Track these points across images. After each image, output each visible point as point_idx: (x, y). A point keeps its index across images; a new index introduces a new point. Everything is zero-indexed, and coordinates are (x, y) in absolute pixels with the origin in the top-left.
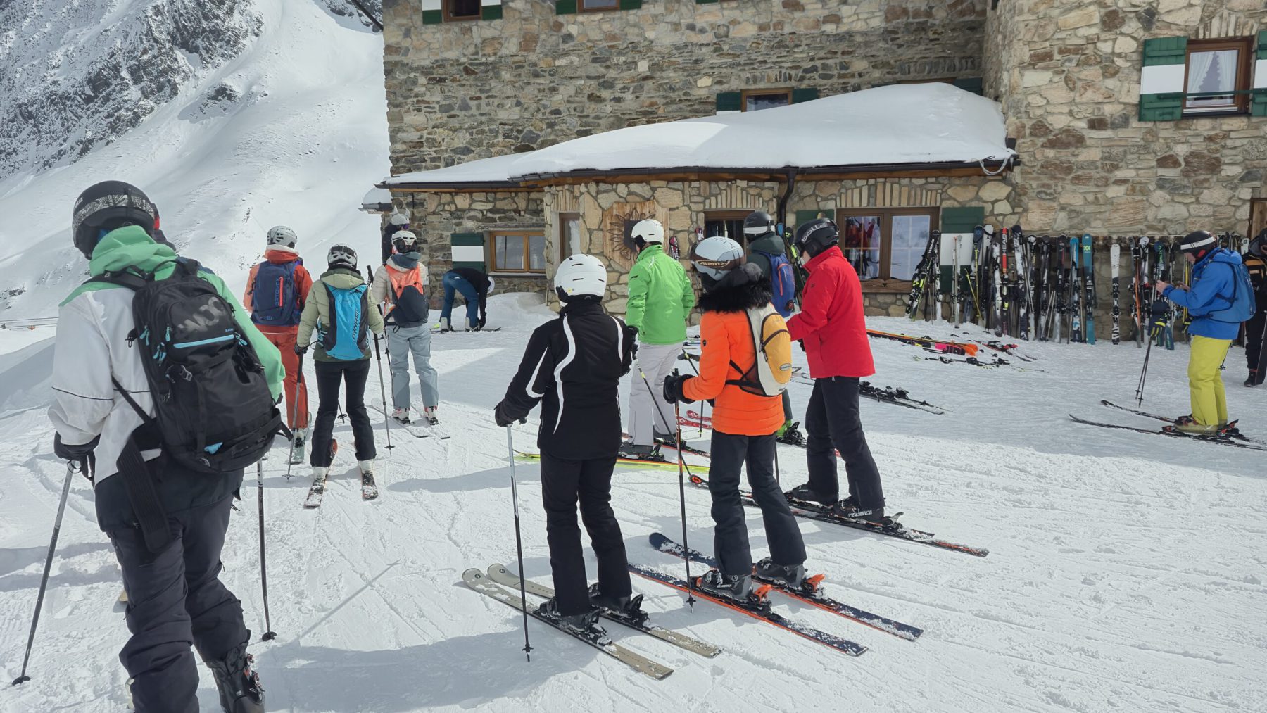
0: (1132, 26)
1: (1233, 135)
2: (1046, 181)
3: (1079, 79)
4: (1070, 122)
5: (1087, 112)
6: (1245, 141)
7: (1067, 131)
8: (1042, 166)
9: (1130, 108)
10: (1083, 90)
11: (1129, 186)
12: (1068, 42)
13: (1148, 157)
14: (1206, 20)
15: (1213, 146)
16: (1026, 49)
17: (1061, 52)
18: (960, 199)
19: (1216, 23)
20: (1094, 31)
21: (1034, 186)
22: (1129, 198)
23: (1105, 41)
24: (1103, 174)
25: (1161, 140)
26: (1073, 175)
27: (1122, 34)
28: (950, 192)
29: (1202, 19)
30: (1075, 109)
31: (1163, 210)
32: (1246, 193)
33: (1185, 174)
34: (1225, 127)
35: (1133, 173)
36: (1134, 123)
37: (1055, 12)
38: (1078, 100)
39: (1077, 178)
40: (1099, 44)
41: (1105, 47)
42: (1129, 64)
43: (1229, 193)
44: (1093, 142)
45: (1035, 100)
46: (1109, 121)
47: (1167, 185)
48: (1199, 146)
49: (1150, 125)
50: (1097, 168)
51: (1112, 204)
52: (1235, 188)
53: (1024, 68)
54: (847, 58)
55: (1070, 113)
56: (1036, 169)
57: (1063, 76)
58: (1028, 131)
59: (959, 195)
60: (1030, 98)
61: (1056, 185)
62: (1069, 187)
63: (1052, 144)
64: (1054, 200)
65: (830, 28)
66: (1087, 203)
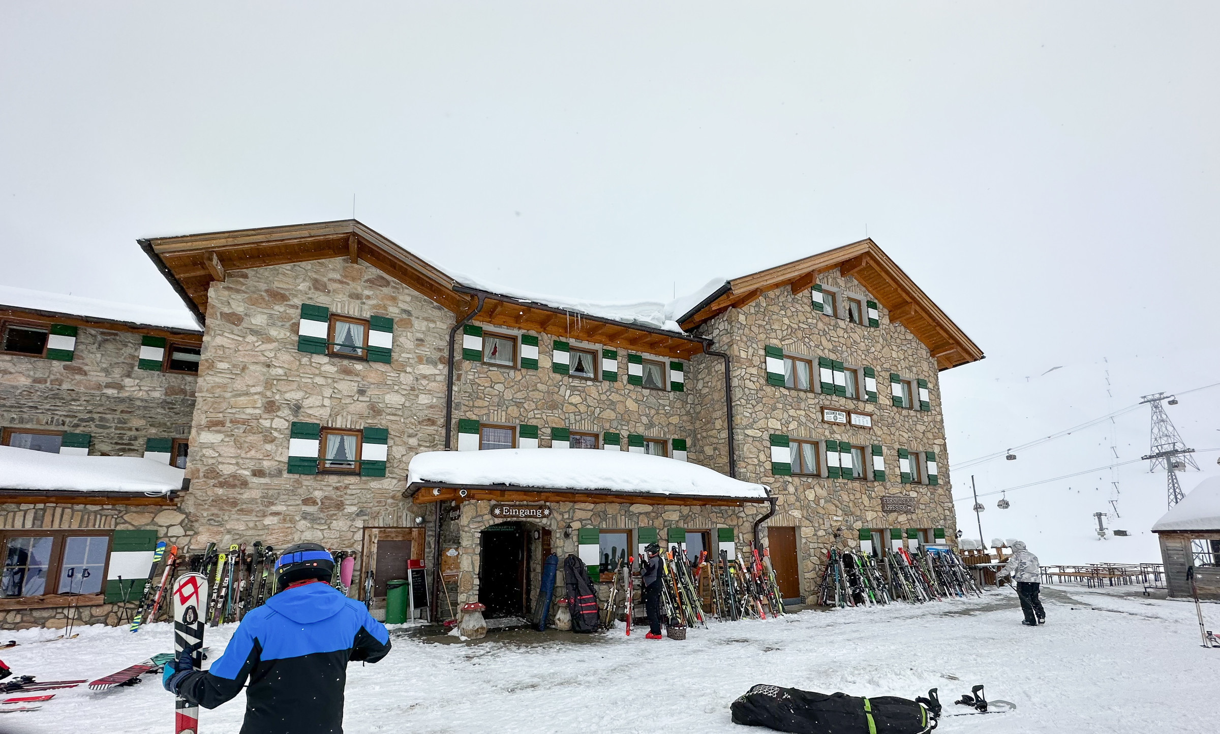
0: (286, 412)
1: (351, 487)
2: (216, 512)
3: (245, 441)
4: (237, 470)
5: (251, 464)
6: (358, 491)
7: (234, 476)
8: (213, 501)
9: (283, 465)
10: (247, 450)
11: (281, 517)
12: (237, 416)
13: (296, 498)
14: (334, 415)
15: (339, 493)
16: (203, 416)
17: (231, 422)
18: (136, 523)
19: (339, 418)
20: (258, 411)
21: (205, 515)
22: (281, 525)
23: (266, 419)
24: (262, 508)
25: (304, 487)
26: (238, 508)
27: (277, 416)
28: (126, 517)
29: (330, 415)
30: (241, 461)
31: (305, 534)
32: (359, 524)
33: (321, 510)
34: (347, 482)
35: (284, 508)
36: (285, 475)
37: (228, 395)
38: (243, 455)
39: (241, 510)
40: (260, 421)
41: (266, 423)
42: (283, 436)
43: (349, 523)
44: (255, 485)
45: (209, 452)
46: (268, 472)
47: (309, 517)
48: (329, 492)
49: (297, 476)
50: (257, 503)
51: (268, 529)
52: (354, 520)
53: (202, 430)
54: (126, 416)
55: (237, 464)
56: (207, 502)
57: (233, 438)
58: (201, 474)
59: (137, 520)
60: (204, 451)
61: (224, 515)
62: (236, 516)
63: (221, 485)
64: (221, 525)
65: (110, 392)
66: (248, 529)
